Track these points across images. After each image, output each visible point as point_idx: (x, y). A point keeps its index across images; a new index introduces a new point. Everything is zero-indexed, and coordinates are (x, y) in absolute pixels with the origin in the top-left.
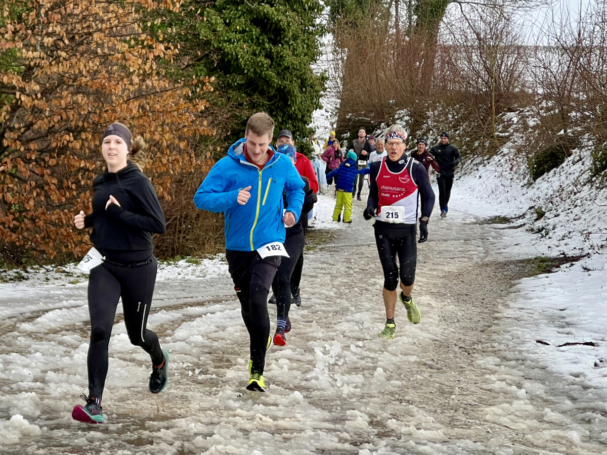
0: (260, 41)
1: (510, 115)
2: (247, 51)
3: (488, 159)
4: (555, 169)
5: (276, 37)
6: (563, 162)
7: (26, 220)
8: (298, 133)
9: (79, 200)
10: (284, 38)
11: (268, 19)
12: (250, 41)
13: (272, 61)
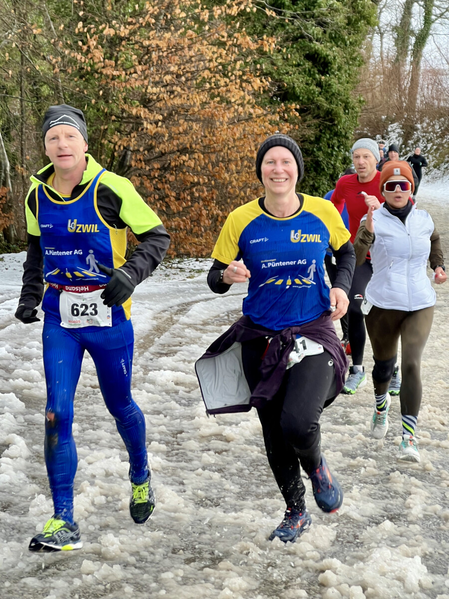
0: (312, 73)
2: (302, 82)
5: (324, 69)
10: (331, 70)
11: (318, 55)
12: (303, 73)
13: (322, 89)
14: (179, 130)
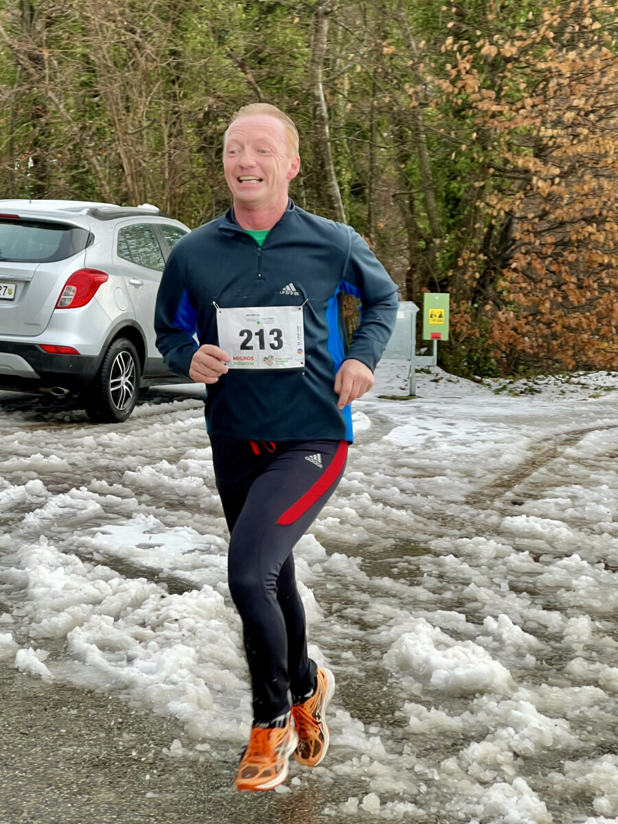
9: (601, 301)
14: (583, 190)
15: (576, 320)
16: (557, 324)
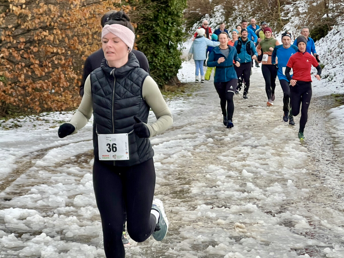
1: (287, 6)
3: (277, 33)
4: (322, 38)
6: (327, 34)
7: (19, 88)
8: (175, 23)
9: (54, 73)
14: (39, 11)
15: (40, 85)
16: (29, 88)
